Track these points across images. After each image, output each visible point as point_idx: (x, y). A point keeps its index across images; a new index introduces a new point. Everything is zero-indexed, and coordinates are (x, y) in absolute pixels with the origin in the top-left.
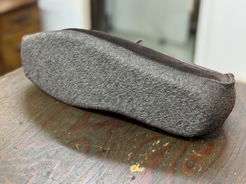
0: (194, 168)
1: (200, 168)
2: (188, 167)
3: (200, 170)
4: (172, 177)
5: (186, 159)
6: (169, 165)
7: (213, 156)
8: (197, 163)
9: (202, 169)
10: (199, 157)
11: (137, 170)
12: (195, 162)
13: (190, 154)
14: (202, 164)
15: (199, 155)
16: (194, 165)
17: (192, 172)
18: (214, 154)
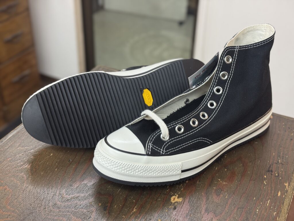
0: (222, 196)
1: (227, 196)
2: (217, 195)
7: (236, 183)
8: (224, 191)
10: (225, 185)
11: (177, 200)
13: (217, 183)
14: (227, 191)
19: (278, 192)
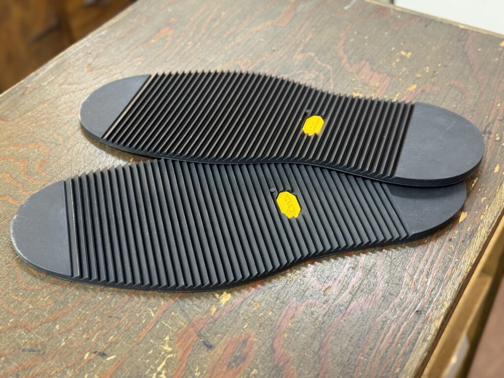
19: (496, 166)
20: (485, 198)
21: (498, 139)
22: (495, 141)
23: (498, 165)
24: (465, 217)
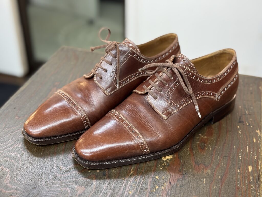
0: (206, 148)
1: (210, 148)
2: (202, 148)
3: (210, 149)
4: (194, 158)
5: (198, 142)
6: (188, 149)
7: (215, 136)
8: (207, 144)
9: (211, 148)
10: (206, 139)
11: (168, 158)
12: (205, 144)
13: (198, 138)
14: (210, 144)
15: (205, 137)
16: (205, 146)
17: (206, 152)
18: (215, 134)
19: (253, 139)
20: (256, 157)
21: (248, 124)
22: (247, 126)
23: (254, 138)
24: (251, 168)
